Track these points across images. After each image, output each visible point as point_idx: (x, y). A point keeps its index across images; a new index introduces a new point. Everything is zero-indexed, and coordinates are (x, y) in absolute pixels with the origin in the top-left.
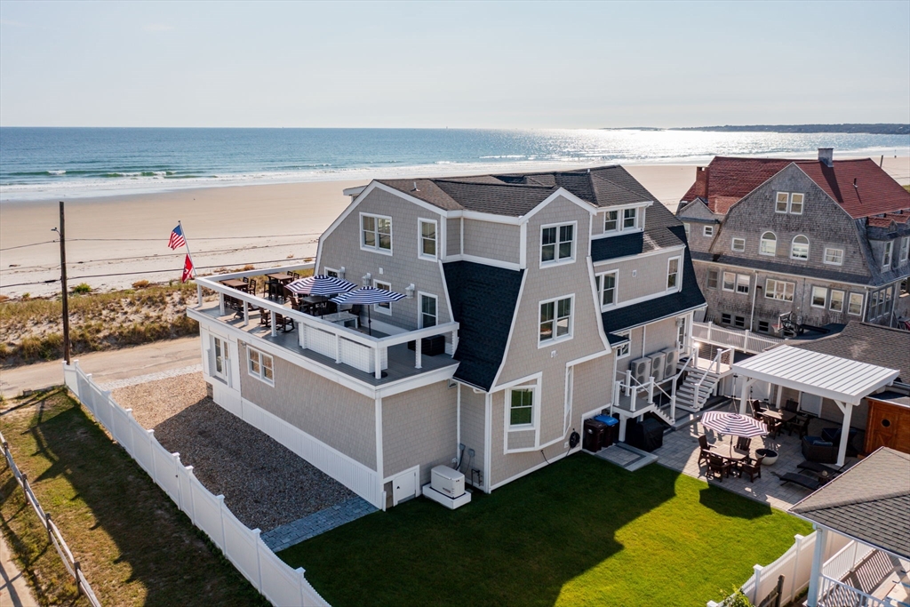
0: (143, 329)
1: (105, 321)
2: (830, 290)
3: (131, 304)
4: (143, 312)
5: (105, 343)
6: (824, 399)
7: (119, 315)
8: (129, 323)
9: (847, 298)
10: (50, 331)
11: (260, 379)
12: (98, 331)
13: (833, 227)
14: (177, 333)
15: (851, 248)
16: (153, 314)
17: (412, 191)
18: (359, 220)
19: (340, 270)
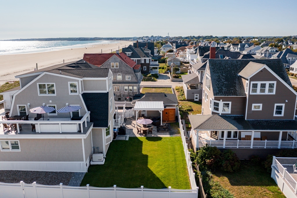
2: (128, 86)
6: (147, 111)
9: (133, 88)
11: (11, 151)
13: (127, 70)
15: (132, 75)
17: (61, 74)
18: (37, 86)
19: (27, 104)
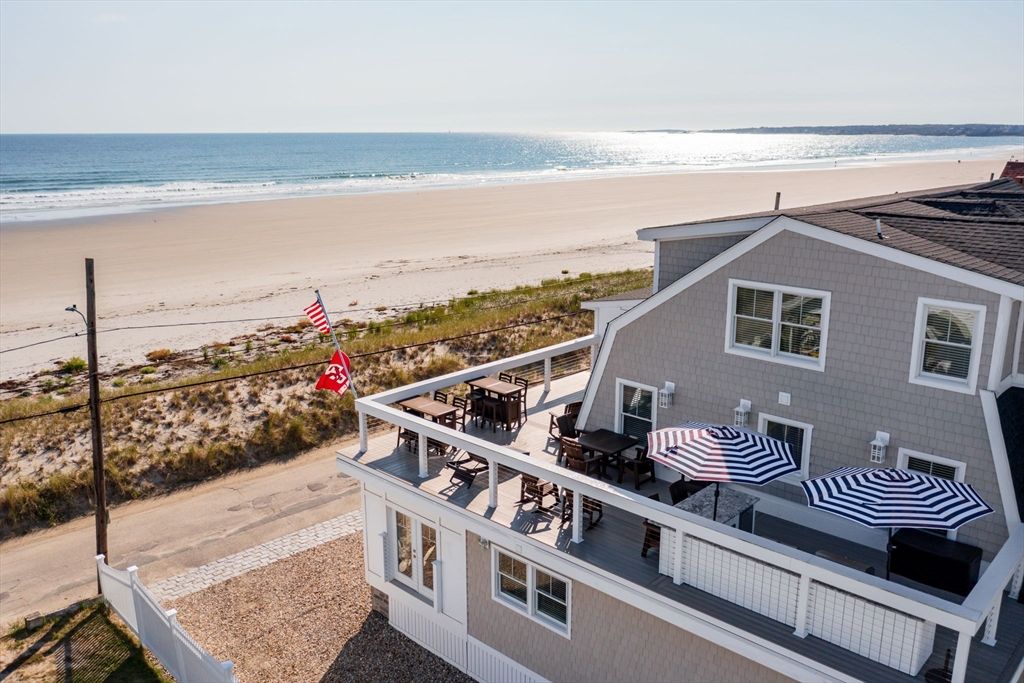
0: (203, 453)
1: (139, 441)
3: (174, 406)
4: (197, 421)
5: (144, 483)
7: (160, 428)
8: (179, 444)
10: (49, 468)
11: (529, 616)
12: (131, 462)
14: (257, 456)
16: (214, 424)
17: (879, 239)
18: (726, 295)
19: (663, 387)
